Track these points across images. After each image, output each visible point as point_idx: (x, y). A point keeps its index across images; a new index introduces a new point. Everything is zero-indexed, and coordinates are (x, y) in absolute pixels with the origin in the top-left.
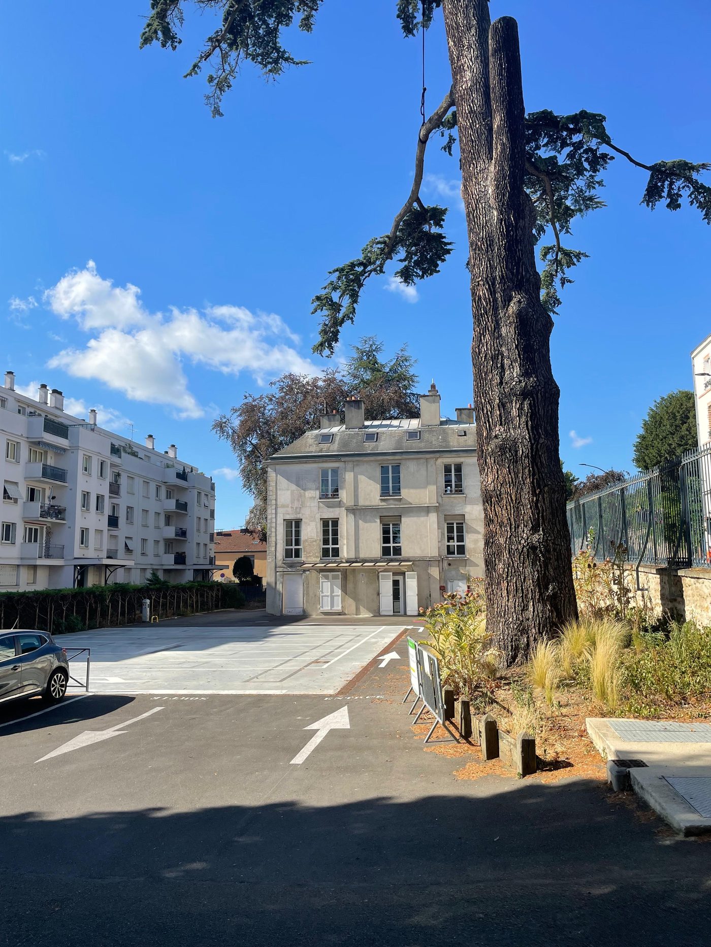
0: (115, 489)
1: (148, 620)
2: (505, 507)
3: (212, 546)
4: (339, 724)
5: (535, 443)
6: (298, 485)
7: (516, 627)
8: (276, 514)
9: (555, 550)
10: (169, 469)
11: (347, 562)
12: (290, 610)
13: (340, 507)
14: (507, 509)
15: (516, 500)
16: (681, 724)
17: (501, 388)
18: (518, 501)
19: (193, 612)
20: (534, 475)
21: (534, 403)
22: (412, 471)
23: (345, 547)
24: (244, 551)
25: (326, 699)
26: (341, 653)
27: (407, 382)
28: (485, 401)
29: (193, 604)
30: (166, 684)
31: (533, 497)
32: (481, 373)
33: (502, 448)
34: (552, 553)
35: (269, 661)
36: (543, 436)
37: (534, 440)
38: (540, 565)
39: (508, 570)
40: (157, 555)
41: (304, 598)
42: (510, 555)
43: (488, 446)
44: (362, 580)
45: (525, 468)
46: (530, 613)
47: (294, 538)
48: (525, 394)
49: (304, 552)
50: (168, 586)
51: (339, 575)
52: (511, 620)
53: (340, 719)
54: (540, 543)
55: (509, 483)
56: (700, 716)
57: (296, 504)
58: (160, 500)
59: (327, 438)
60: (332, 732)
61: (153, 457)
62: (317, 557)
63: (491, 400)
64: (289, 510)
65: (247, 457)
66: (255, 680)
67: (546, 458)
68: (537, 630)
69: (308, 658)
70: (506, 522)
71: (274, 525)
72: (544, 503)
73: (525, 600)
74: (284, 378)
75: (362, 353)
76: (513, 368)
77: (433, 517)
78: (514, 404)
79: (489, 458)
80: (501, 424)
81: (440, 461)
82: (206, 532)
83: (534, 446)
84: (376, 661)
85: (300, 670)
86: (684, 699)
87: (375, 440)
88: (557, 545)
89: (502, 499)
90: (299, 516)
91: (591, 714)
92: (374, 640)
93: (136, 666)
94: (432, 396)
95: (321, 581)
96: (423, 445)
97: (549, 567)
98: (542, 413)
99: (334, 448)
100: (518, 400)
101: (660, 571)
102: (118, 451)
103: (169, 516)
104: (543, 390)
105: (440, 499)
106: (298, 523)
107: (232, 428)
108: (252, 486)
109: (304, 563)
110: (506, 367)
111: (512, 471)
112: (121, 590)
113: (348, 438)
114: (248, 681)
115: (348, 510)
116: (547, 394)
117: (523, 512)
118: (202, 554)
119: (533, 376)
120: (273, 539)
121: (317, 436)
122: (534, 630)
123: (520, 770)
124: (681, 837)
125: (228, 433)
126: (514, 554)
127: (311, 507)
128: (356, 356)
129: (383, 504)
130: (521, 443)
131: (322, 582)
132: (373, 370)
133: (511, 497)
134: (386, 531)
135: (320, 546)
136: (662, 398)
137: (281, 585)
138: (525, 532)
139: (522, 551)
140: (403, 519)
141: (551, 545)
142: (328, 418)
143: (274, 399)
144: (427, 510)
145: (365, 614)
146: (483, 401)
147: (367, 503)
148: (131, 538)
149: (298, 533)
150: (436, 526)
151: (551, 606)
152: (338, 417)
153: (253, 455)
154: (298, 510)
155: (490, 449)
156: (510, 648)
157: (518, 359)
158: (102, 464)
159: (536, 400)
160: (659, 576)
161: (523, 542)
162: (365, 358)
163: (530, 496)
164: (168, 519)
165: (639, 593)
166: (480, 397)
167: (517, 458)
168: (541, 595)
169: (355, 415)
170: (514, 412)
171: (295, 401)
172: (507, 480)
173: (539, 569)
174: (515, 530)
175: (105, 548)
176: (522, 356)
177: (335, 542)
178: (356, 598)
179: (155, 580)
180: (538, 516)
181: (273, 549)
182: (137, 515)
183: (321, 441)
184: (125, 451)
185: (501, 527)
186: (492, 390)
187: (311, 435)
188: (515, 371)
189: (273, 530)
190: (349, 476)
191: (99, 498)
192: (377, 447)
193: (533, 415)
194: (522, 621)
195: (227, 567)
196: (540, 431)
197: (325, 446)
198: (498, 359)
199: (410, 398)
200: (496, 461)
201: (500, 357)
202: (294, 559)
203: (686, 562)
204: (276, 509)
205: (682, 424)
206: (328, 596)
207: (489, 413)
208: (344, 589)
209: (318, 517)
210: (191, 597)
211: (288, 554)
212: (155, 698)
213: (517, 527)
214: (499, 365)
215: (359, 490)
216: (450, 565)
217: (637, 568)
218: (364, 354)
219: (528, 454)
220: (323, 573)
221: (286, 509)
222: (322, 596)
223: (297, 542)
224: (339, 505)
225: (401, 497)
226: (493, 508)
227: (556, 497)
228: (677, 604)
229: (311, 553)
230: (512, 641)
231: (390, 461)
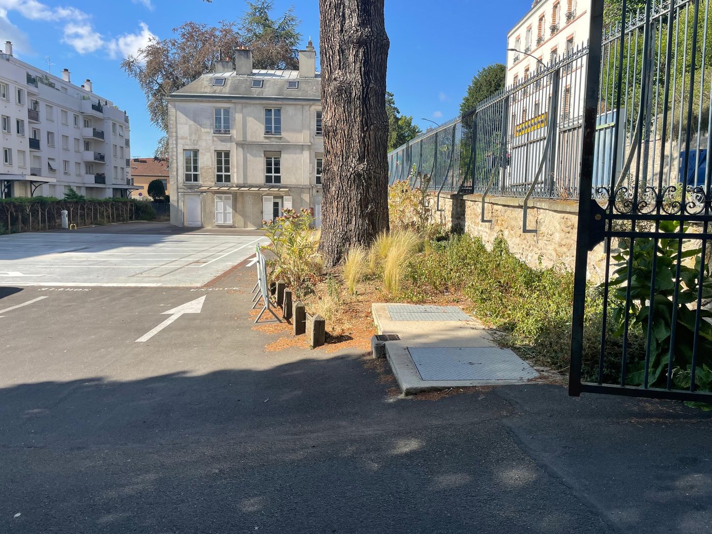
0: (33, 115)
1: (67, 227)
2: (339, 140)
3: (129, 170)
4: (192, 310)
5: (365, 87)
6: (195, 121)
7: (341, 236)
8: (177, 144)
9: (375, 177)
10: (84, 101)
11: (237, 187)
12: (191, 223)
13: (231, 142)
14: (341, 142)
15: (348, 135)
16: (439, 307)
17: (341, 35)
18: (350, 136)
19: (109, 222)
20: (363, 114)
21: (368, 51)
22: (291, 115)
23: (235, 175)
24: (157, 175)
25: (192, 290)
26: (221, 255)
27: (292, 39)
28: (328, 46)
29: (109, 216)
30: (59, 278)
31: (362, 132)
32: (326, 20)
33: (340, 90)
34: (373, 179)
35: (158, 261)
36: (373, 82)
37: (365, 84)
38: (363, 189)
39: (339, 192)
40: (79, 175)
41: (201, 213)
42: (340, 180)
43: (328, 87)
44: (249, 201)
45: (357, 108)
46: (352, 226)
47: (192, 165)
48: (360, 43)
49: (201, 176)
50: (84, 200)
51: (230, 197)
52: (338, 231)
53: (195, 306)
54: (364, 171)
55: (344, 120)
56: (454, 301)
57: (194, 137)
58: (78, 128)
59: (220, 81)
60: (184, 317)
61: (70, 90)
62: (212, 182)
63: (333, 45)
64: (188, 141)
65: (154, 95)
66: (140, 275)
67: (374, 101)
68: (357, 239)
69: (191, 260)
70: (339, 153)
71: (175, 153)
72: (370, 138)
73: (349, 215)
74: (185, 26)
75: (255, 9)
76: (352, 18)
77: (306, 154)
78: (351, 51)
79: (329, 98)
80: (340, 69)
81: (313, 108)
82: (122, 157)
83: (365, 90)
84: (246, 261)
85: (181, 268)
86: (447, 289)
87: (261, 87)
88: (377, 173)
89: (337, 134)
90: (196, 147)
91: (379, 300)
92: (251, 246)
93: (40, 264)
94: (309, 51)
95: (215, 201)
96: (300, 93)
97: (370, 190)
98: (374, 61)
99: (226, 91)
100: (355, 48)
101: (453, 197)
102: (35, 81)
103: (88, 142)
104: (375, 40)
105: (312, 139)
106: (196, 152)
107: (139, 68)
108: (159, 121)
109: (201, 186)
110: (347, 16)
111: (346, 110)
112: (41, 202)
113: (238, 83)
114: (133, 276)
115: (237, 144)
116: (378, 45)
117: (353, 145)
118: (120, 176)
119: (368, 26)
120: (175, 165)
121: (211, 79)
122: (354, 239)
123: (312, 344)
124: (402, 396)
125: (135, 71)
126: (344, 180)
127: (206, 140)
128: (250, 11)
129: (267, 141)
130: (355, 86)
131: (217, 202)
132: (265, 26)
133: (344, 132)
134: (269, 163)
135: (214, 173)
136: (484, 69)
137: (182, 203)
138: (353, 162)
139: (350, 177)
140: (283, 155)
141: (372, 173)
142: (222, 64)
143: (176, 44)
144: (302, 148)
145: (251, 228)
146: (327, 46)
147: (254, 140)
148: (53, 159)
149: (195, 161)
150: (308, 161)
151: (369, 221)
152: (231, 64)
153: (159, 93)
154: (195, 142)
155: (330, 90)
156: (336, 252)
157: (357, 9)
158: (19, 92)
159: (369, 49)
160: (451, 200)
161: (351, 170)
162: (258, 14)
163: (360, 132)
164: (87, 145)
165: (439, 213)
166: (324, 43)
167: (351, 99)
168: (362, 212)
169: (244, 63)
170: (351, 58)
171: (195, 48)
172: (342, 117)
173: (362, 192)
174: (346, 160)
175: (29, 166)
176: (360, 8)
177: (227, 170)
178: (244, 215)
179: (73, 195)
180: (364, 150)
181: (175, 173)
182: (58, 139)
183: (215, 84)
184: (42, 82)
185: (335, 157)
186: (334, 36)
187: (206, 78)
188: (354, 21)
189: (175, 158)
190: (238, 117)
191: (19, 123)
192: (262, 92)
193: (366, 62)
194: (347, 232)
195: (142, 188)
196: (371, 77)
197: (218, 88)
198: (340, 8)
199: (295, 54)
200: (334, 101)
201: (342, 6)
202: (192, 182)
203: (470, 190)
204: (176, 140)
205: (495, 90)
206: (221, 213)
207: (331, 57)
208: (235, 208)
209: (213, 148)
210: (107, 210)
211: (188, 178)
212: (43, 289)
213: (348, 157)
214: (341, 14)
215: (247, 128)
216: (318, 191)
217: (438, 194)
218: (257, 10)
219: (360, 96)
220: (217, 195)
221: (185, 140)
222: (217, 213)
223: (196, 169)
224: (230, 140)
225: (281, 136)
226: (330, 141)
227: (379, 134)
228: (460, 221)
229: (207, 179)
230: (337, 247)
231: (273, 105)
